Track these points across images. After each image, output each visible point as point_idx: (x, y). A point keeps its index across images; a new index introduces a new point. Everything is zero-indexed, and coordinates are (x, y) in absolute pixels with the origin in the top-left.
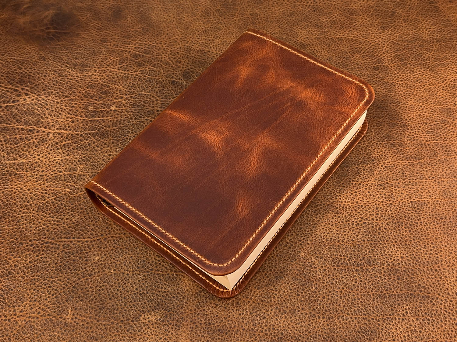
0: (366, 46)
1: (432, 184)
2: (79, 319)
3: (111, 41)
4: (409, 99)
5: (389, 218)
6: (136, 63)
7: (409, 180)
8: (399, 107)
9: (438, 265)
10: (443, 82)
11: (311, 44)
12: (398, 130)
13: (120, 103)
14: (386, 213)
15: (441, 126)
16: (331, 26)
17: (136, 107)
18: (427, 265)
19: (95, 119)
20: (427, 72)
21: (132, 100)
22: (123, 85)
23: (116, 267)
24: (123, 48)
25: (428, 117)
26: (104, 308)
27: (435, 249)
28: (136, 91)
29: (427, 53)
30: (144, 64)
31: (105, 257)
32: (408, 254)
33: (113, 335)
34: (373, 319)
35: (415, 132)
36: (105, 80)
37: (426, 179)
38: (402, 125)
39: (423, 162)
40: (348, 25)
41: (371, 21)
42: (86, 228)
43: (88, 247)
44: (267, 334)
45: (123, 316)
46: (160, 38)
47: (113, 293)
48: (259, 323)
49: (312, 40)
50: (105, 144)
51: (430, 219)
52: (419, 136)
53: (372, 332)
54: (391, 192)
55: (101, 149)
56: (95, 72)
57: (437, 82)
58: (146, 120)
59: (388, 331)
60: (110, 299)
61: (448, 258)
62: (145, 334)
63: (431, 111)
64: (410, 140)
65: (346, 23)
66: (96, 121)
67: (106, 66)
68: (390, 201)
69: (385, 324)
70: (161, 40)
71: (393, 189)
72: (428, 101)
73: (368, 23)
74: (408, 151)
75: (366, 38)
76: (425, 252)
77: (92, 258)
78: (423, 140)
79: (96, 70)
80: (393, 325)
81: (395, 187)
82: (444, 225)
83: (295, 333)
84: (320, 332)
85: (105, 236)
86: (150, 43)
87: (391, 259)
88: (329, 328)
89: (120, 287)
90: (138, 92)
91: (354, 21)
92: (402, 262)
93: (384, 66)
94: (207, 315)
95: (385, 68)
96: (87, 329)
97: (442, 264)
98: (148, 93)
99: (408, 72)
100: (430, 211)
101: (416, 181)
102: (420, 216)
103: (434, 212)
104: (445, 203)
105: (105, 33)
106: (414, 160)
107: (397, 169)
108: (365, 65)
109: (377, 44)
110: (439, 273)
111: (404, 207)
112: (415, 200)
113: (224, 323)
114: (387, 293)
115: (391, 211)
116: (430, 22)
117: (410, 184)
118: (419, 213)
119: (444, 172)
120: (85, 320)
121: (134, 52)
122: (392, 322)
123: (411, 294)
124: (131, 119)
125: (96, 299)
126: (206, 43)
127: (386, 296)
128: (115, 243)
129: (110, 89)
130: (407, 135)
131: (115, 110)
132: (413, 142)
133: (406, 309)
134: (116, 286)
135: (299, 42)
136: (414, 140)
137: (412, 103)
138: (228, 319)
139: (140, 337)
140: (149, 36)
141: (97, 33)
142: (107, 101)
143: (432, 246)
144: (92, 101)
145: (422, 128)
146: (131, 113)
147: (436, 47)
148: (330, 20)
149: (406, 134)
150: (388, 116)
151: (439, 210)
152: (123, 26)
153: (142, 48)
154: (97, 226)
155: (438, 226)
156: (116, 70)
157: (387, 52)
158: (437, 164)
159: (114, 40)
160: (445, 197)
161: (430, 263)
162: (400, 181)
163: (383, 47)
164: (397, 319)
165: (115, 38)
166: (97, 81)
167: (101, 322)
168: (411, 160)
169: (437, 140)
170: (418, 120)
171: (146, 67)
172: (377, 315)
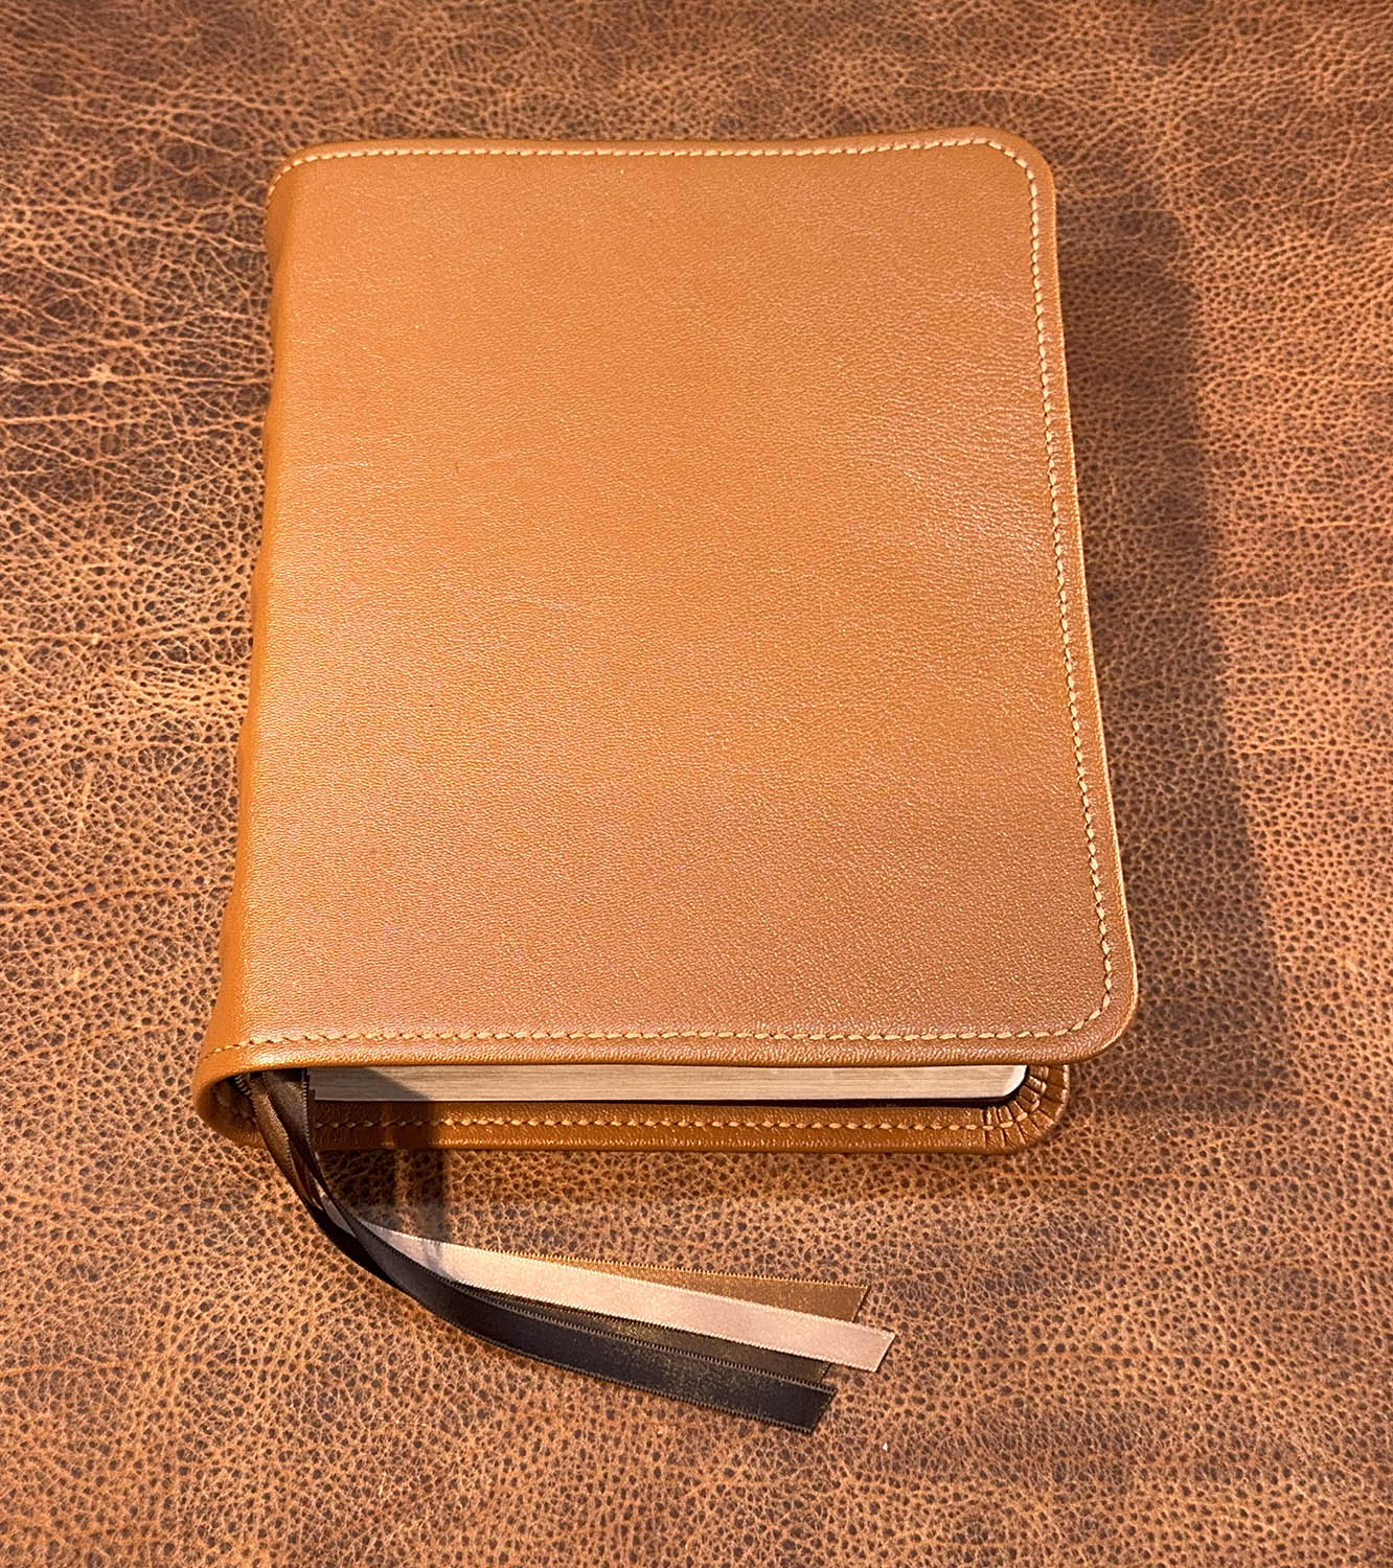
0: (1091, 131)
1: (1322, 687)
2: (23, 1205)
3: (79, 86)
4: (1249, 352)
5: (1163, 820)
6: (181, 184)
7: (1240, 671)
8: (1211, 385)
9: (1333, 989)
10: (1380, 285)
11: (881, 119)
12: (1206, 478)
13: (128, 355)
14: (1153, 799)
15: (1364, 462)
16: (959, 43)
17: (192, 370)
18: (1295, 991)
19: (33, 419)
20: (1324, 242)
21: (176, 346)
22: (135, 277)
23: (150, 1009)
24: (129, 118)
25: (1318, 427)
26: (114, 1160)
27: (1324, 932)
28: (190, 304)
29: (1326, 166)
30: (215, 190)
31: (107, 973)
32: (1225, 949)
33: (154, 1258)
34: (1095, 1186)
35: (1270, 484)
36: (61, 253)
37: (1302, 669)
38: (1220, 457)
39: (1293, 602)
40: (1026, 39)
41: (1113, 24)
42: (28, 862)
43: (40, 934)
44: (718, 1246)
45: (187, 1188)
46: (274, 76)
47: (144, 1104)
48: (692, 1206)
49: (885, 99)
50: (79, 524)
51: (1310, 821)
52: (1281, 500)
53: (1091, 1232)
54: (1173, 721)
55: (64, 544)
56: (20, 221)
57: (1357, 285)
58: (238, 425)
59: (1150, 1229)
60: (137, 1128)
61: (1369, 964)
62: (274, 1252)
63: (1332, 403)
64: (1248, 516)
65: (1017, 32)
66: (34, 430)
67: (62, 196)
68: (1167, 752)
69: (1138, 1205)
70: (279, 87)
71: (1178, 706)
72: (1321, 362)
73: (1103, 32)
74: (1238, 559)
75: (1093, 98)
76: (1287, 943)
77: (56, 974)
78: (1296, 519)
79: (22, 213)
80: (1168, 1207)
81: (1187, 701)
82: (1360, 842)
83: (817, 1240)
84: (908, 1236)
85: (101, 891)
86: (235, 98)
87: (1164, 969)
88: (939, 1221)
89: (170, 1082)
90: (196, 307)
91: (1049, 24)
92: (1203, 979)
93: (1158, 215)
94: (499, 1181)
95: (1161, 226)
96: (53, 1238)
97: (1348, 988)
98: (236, 315)
99: (1250, 241)
100: (1313, 791)
101: (1264, 677)
102: (1273, 809)
103: (1325, 792)
104: (1366, 760)
105: (52, 50)
106: (1258, 596)
107: (1198, 629)
108: (1088, 210)
109: (1135, 122)
110: (1337, 1021)
111: (1215, 777)
112: (1258, 750)
113: (564, 1211)
114: (1148, 1094)
115: (1169, 790)
116: (1340, 35)
117: (1243, 687)
118: (1270, 800)
119: (1368, 641)
120: (45, 1206)
121: (172, 134)
122: (1165, 1195)
123: (1233, 1096)
124: (177, 420)
125: (84, 1129)
126: (467, 105)
127: (1144, 1105)
128: (143, 919)
129: (84, 295)
130: (1237, 497)
131: (109, 385)
132: (1259, 525)
133: (1214, 1150)
134: (156, 1081)
135: (832, 105)
136: (1262, 518)
137: (1262, 369)
138: (578, 1193)
139: (256, 1262)
140: (231, 67)
141: (18, 53)
142: (76, 345)
143: (1314, 919)
144: (14, 346)
145: (1293, 468)
146: (174, 398)
147: (1360, 139)
148: (957, 19)
149: (1233, 493)
150: (1168, 421)
151: (1344, 785)
152: (123, 23)
153: (206, 121)
154: (68, 854)
155: (1337, 848)
156: (102, 212)
157: (1174, 158)
158: (1343, 610)
159: (89, 80)
160: (1367, 735)
161: (1304, 984)
162: (1207, 677)
163: (1158, 137)
164: (1182, 1184)
165: (92, 75)
166: (30, 260)
167: (107, 1213)
168: (1248, 596)
169: (1348, 518)
170: (1282, 436)
171: (225, 203)
172: (1111, 1172)
